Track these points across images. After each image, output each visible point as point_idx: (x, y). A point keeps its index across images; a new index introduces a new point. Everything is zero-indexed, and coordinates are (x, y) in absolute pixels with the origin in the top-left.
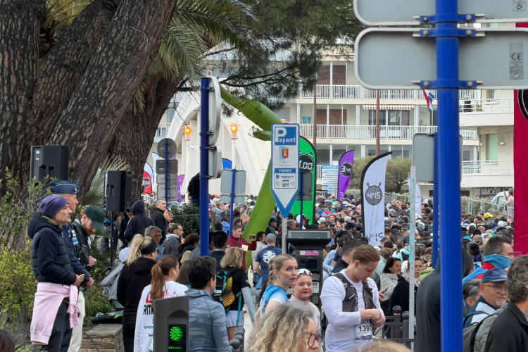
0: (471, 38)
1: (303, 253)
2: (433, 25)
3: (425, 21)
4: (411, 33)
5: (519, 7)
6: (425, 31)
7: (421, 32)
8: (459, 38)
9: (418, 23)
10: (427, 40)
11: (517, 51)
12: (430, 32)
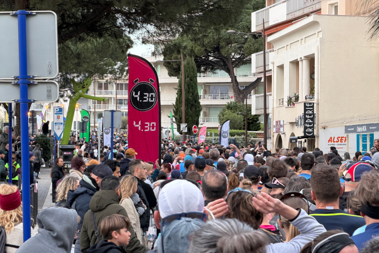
0: (33, 85)
1: (65, 153)
2: (18, 80)
3: (16, 78)
4: (11, 82)
5: (50, 73)
6: (16, 81)
7: (14, 82)
8: (28, 84)
9: (13, 79)
10: (16, 85)
11: (49, 89)
12: (18, 82)
